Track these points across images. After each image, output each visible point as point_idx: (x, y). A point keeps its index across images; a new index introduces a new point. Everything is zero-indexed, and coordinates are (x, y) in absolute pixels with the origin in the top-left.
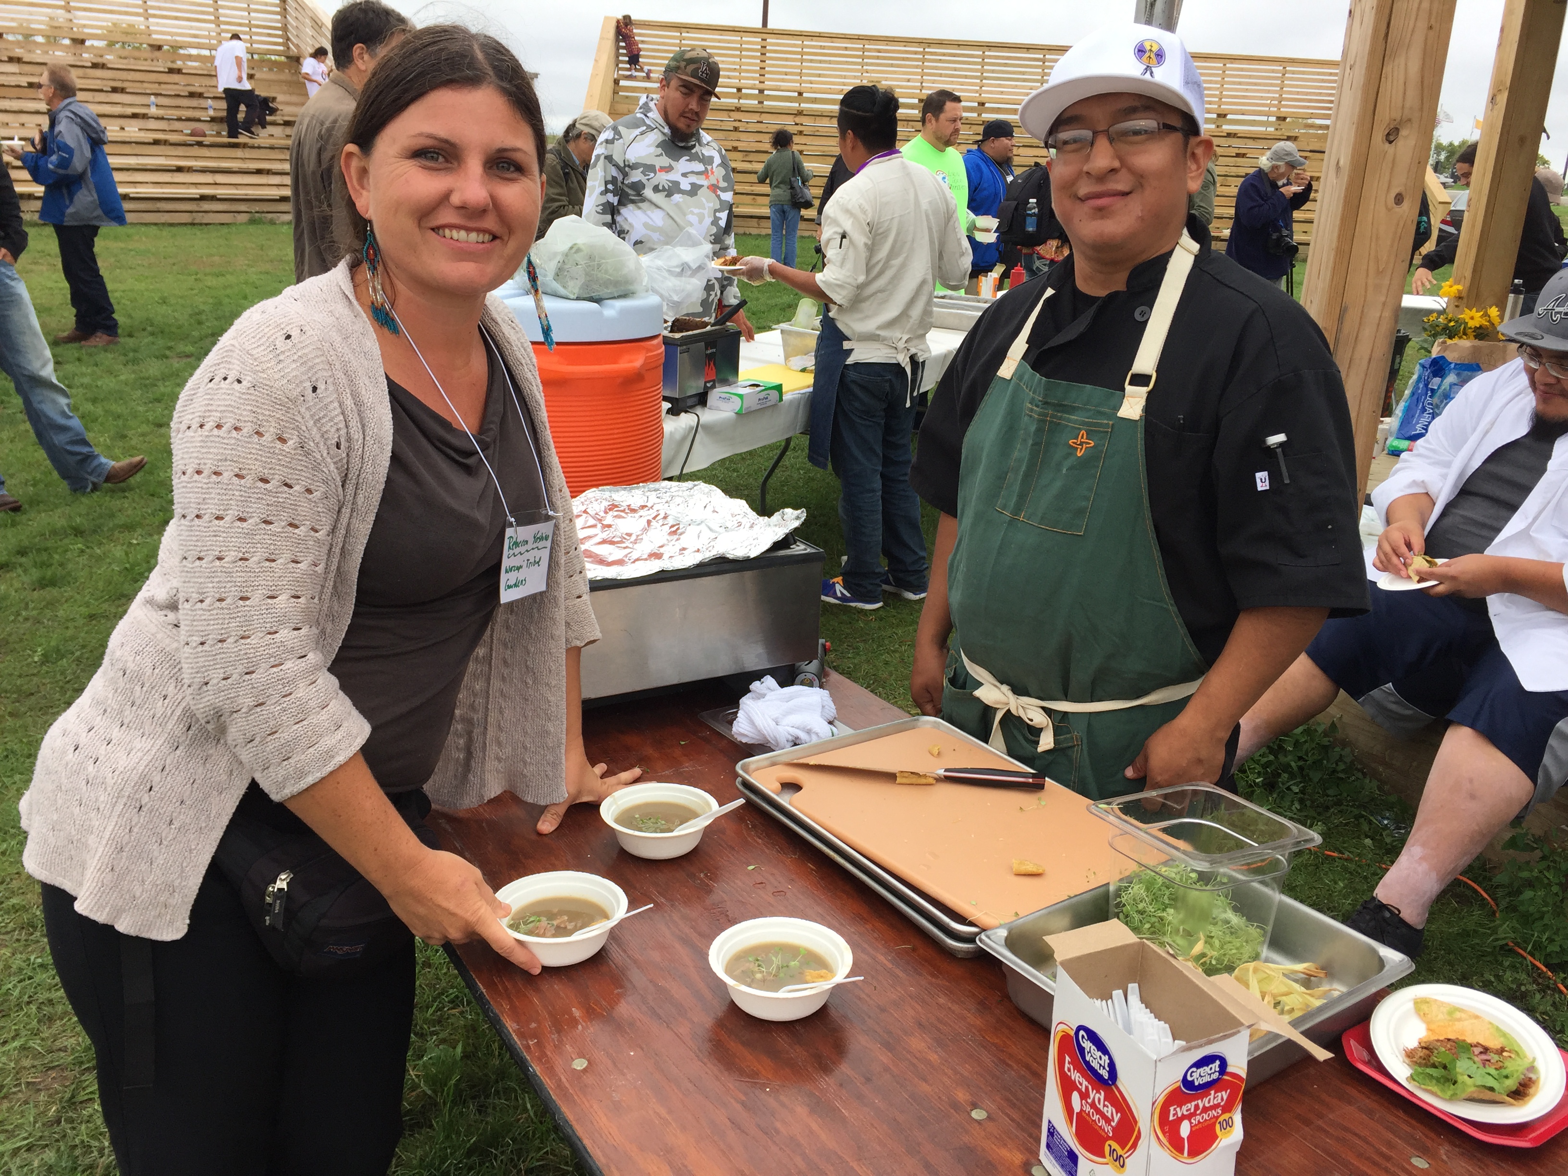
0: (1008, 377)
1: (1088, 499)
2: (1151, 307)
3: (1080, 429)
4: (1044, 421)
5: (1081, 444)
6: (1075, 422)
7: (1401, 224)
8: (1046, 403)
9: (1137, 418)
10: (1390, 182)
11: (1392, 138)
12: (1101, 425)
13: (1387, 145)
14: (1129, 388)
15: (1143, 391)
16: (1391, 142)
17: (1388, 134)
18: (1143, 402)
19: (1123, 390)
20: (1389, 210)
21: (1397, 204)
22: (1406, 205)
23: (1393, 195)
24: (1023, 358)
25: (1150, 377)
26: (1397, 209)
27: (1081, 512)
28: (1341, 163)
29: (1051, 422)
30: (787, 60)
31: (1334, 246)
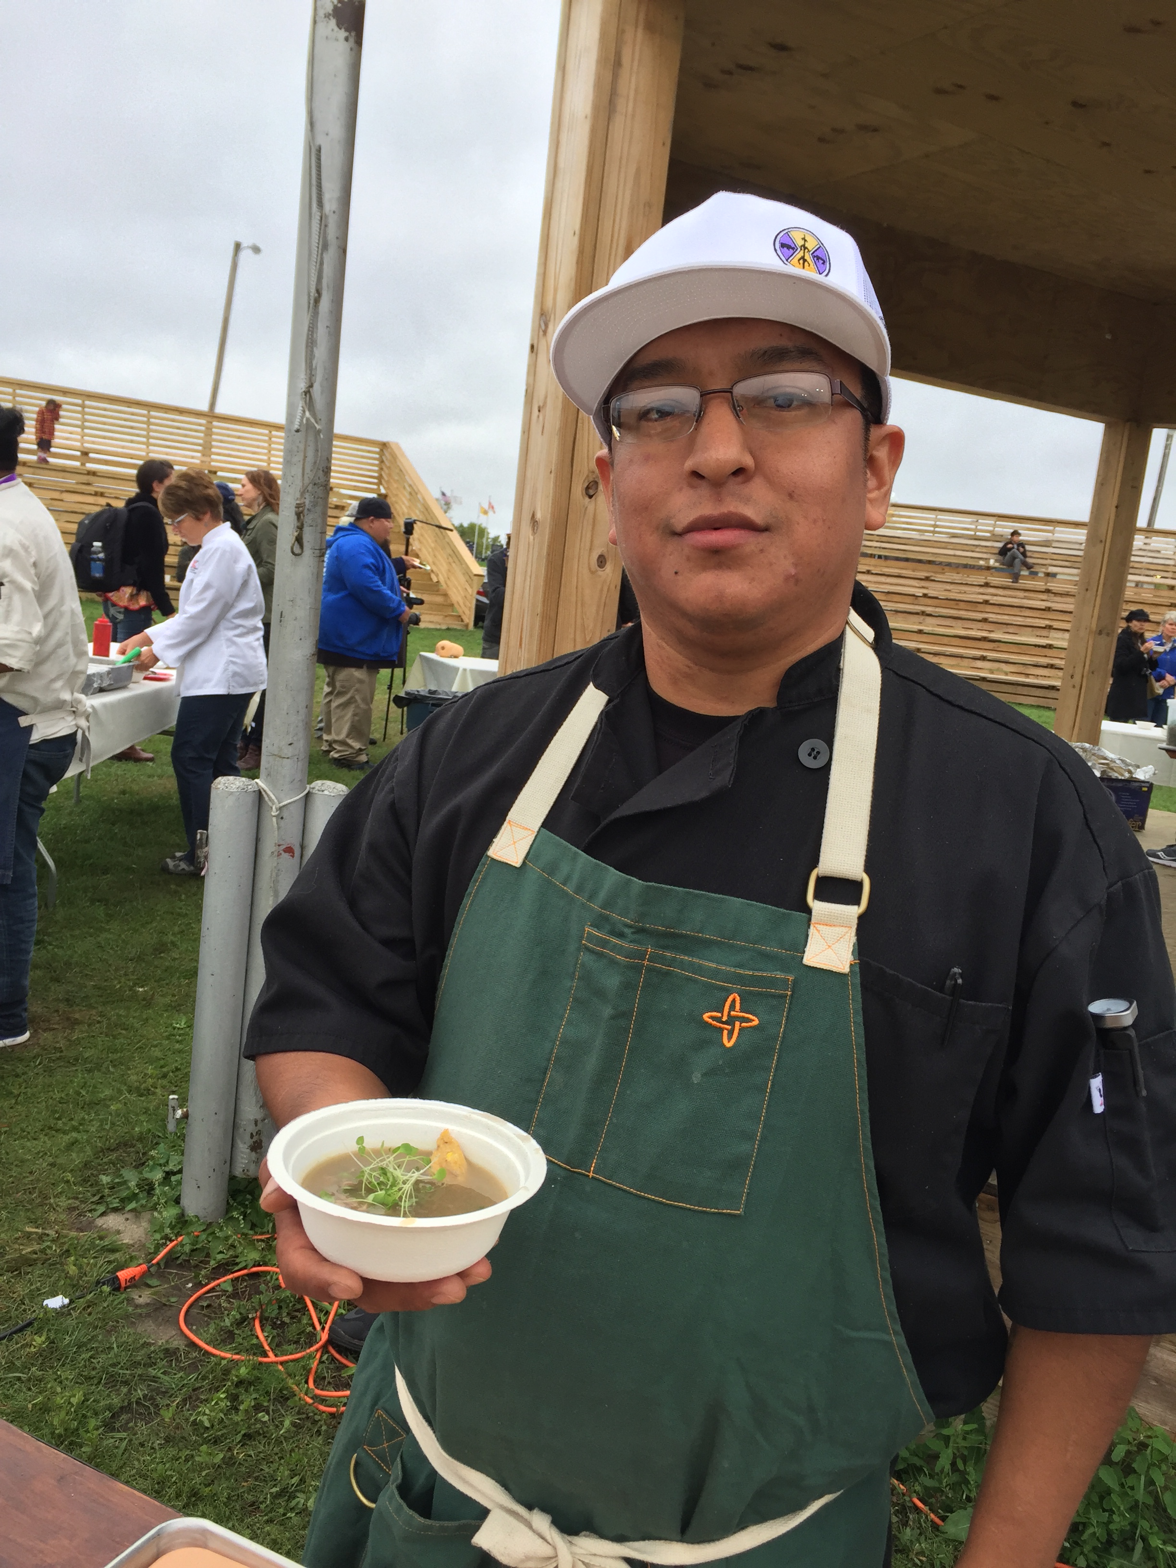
0: (515, 858)
1: (751, 1137)
2: (830, 741)
3: (729, 991)
4: (637, 969)
5: (731, 1021)
6: (715, 974)
7: (605, 589)
8: (641, 931)
9: (846, 969)
10: (592, 542)
11: (591, 492)
12: (772, 982)
13: (587, 499)
14: (818, 907)
15: (853, 912)
16: (590, 497)
17: (588, 488)
18: (850, 937)
19: (808, 911)
20: (593, 573)
21: (599, 566)
22: (609, 567)
23: (595, 556)
24: (546, 824)
25: (859, 885)
26: (600, 572)
27: (737, 1165)
28: (539, 516)
29: (650, 970)
31: (539, 610)
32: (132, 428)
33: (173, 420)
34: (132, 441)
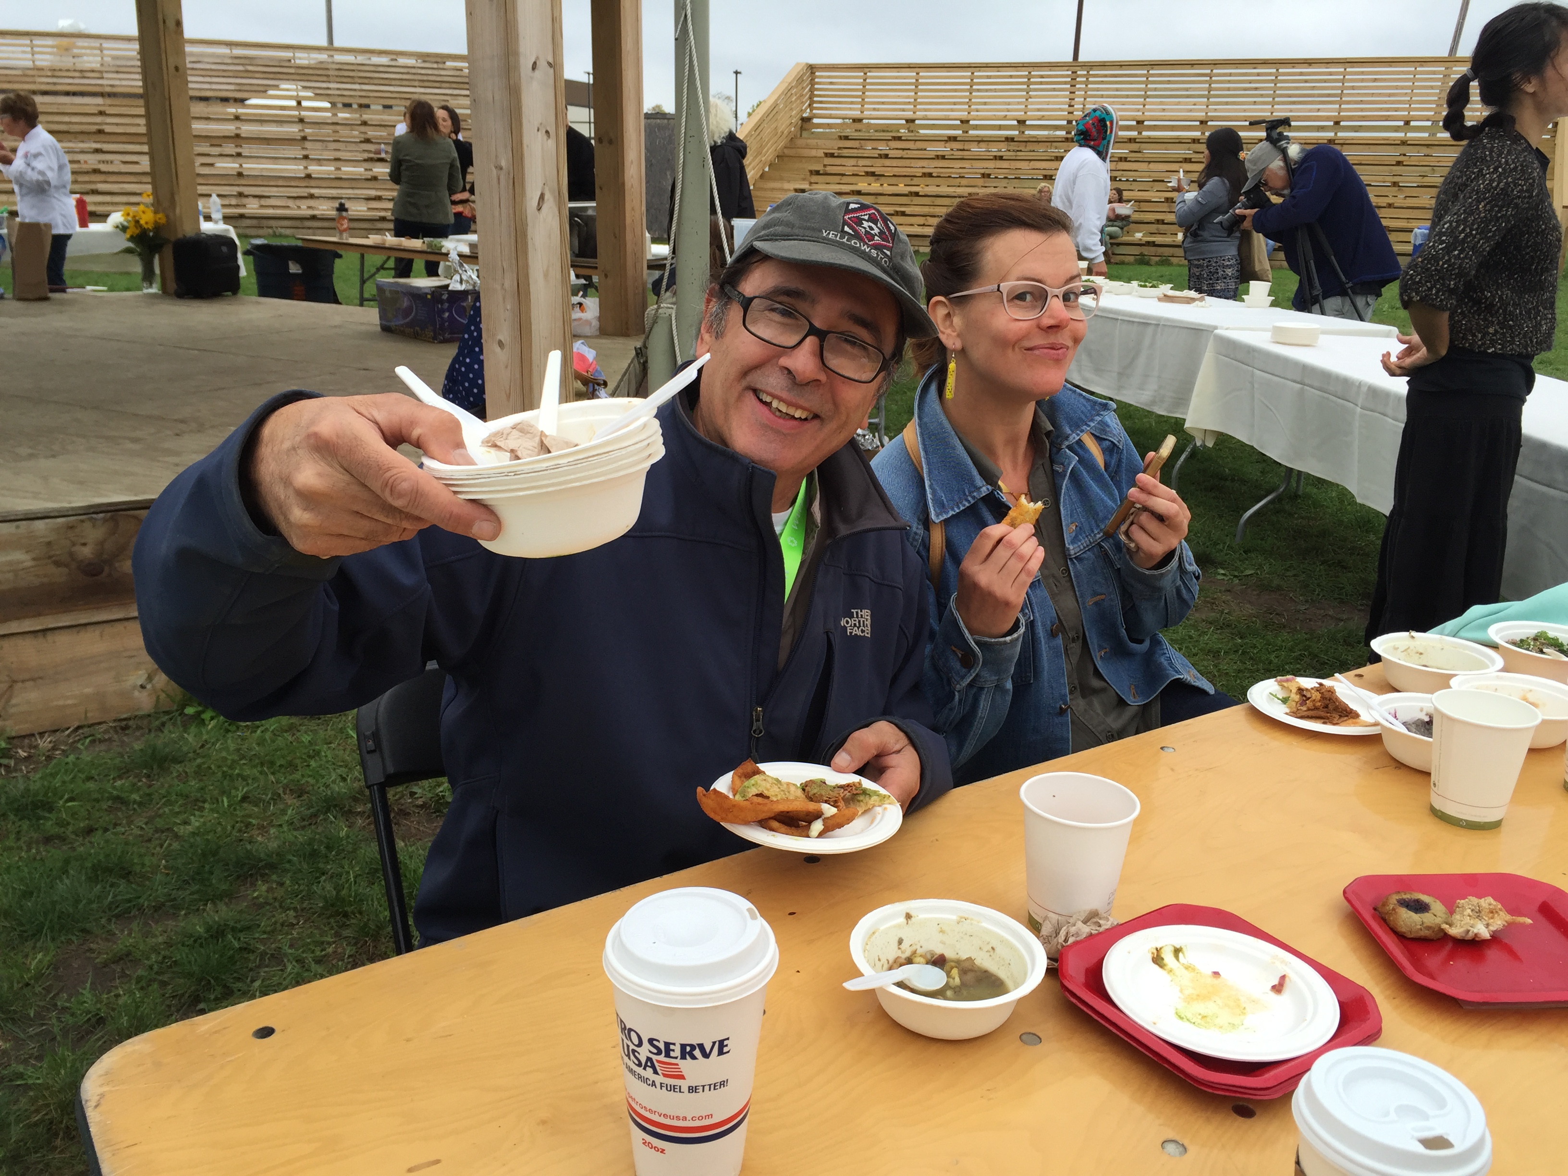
30: (956, 90)
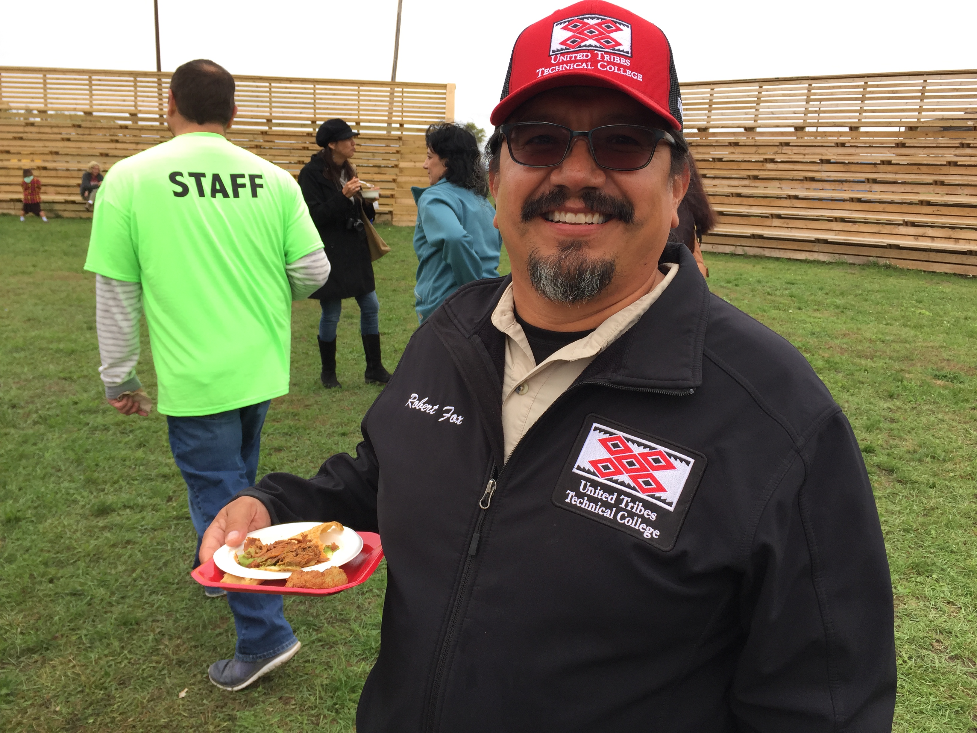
32: (257, 96)
33: (286, 88)
34: (258, 106)
